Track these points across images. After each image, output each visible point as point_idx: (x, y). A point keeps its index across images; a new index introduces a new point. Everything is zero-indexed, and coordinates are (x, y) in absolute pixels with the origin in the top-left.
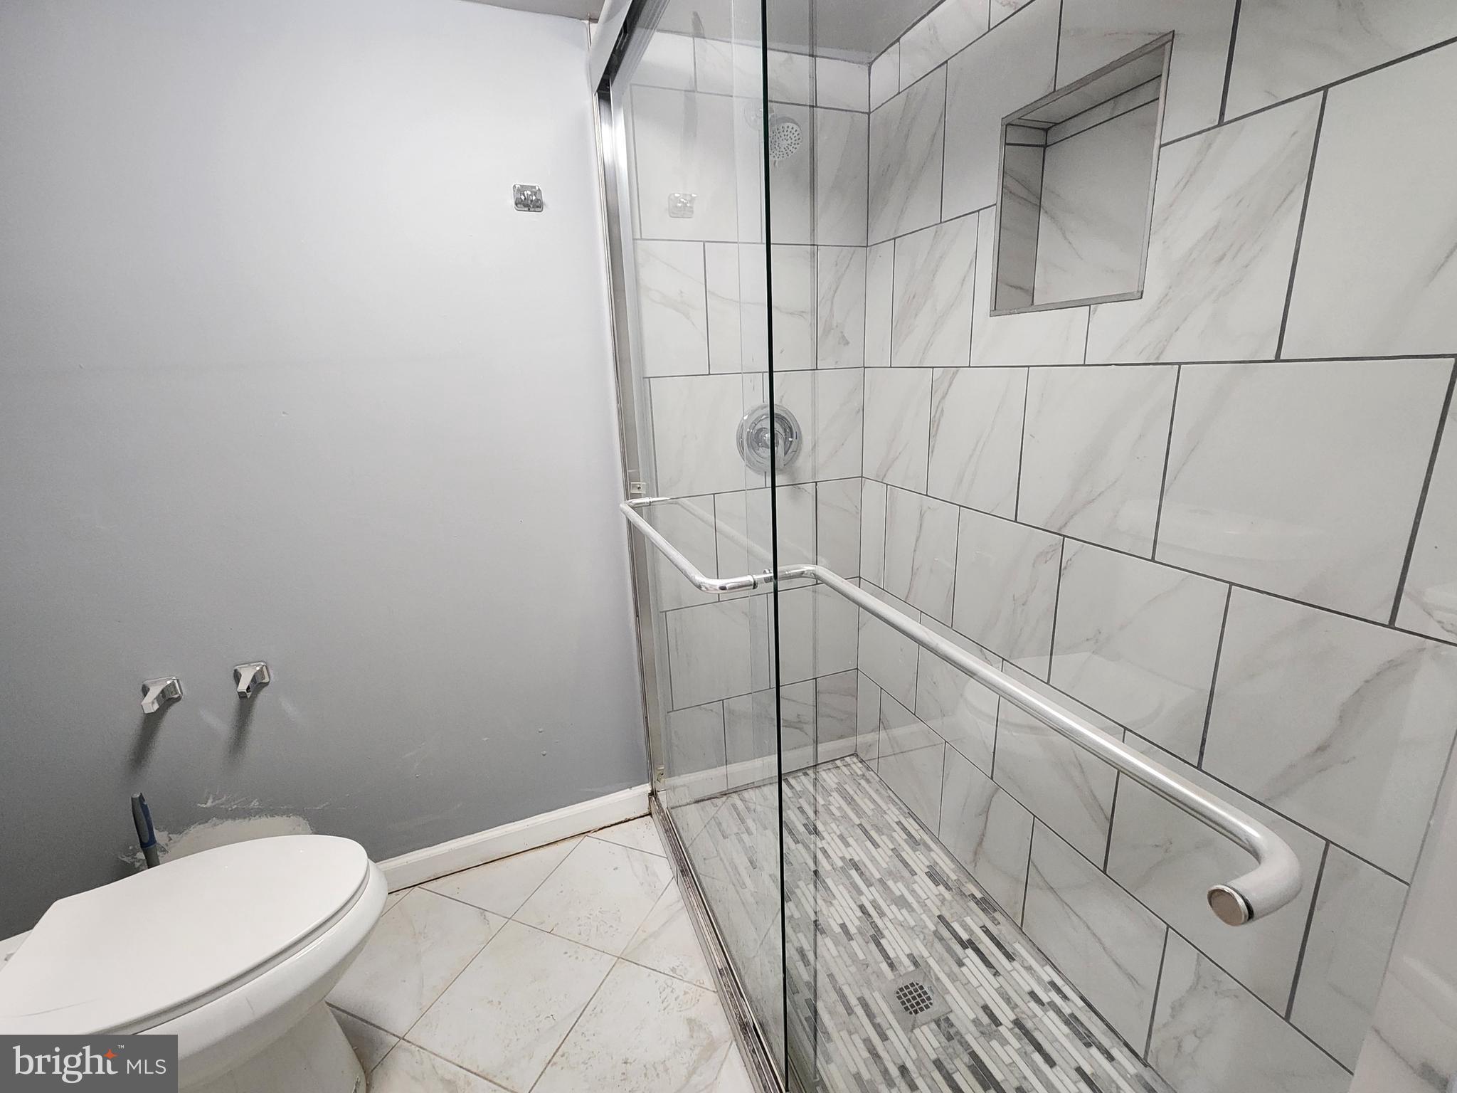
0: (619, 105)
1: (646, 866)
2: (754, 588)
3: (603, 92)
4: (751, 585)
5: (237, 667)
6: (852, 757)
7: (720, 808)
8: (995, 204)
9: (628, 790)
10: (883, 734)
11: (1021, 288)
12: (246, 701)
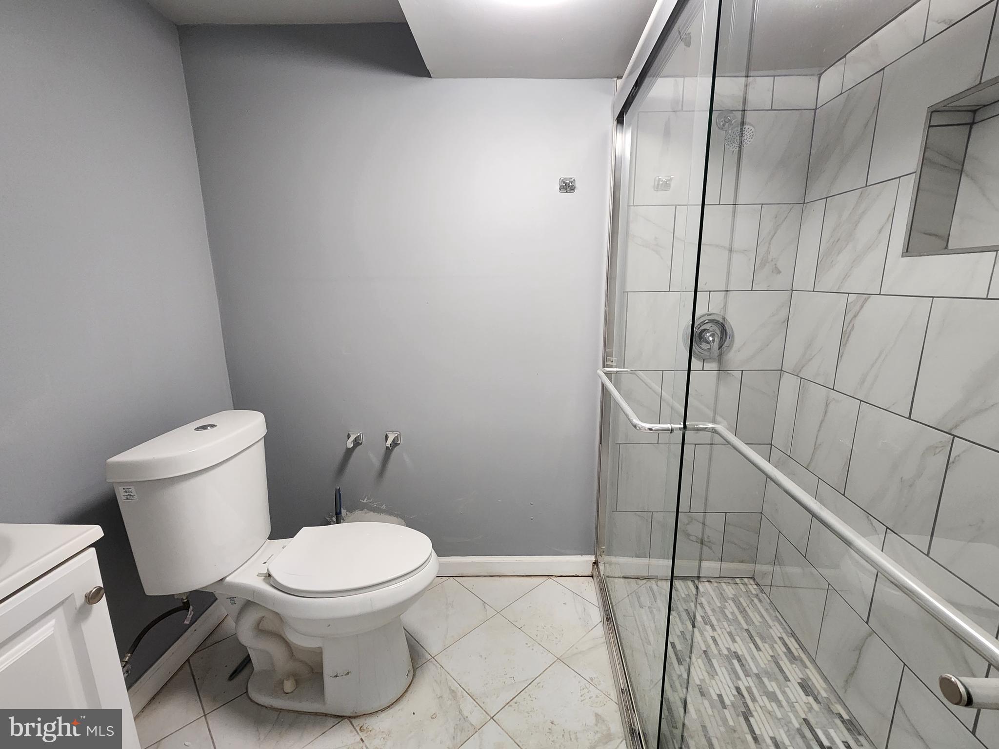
0: (629, 125)
1: (584, 608)
2: (671, 433)
3: (620, 120)
4: (669, 430)
5: (387, 433)
6: (749, 579)
7: (641, 586)
8: (915, 172)
9: (580, 556)
10: (777, 568)
11: (936, 235)
12: (389, 451)
